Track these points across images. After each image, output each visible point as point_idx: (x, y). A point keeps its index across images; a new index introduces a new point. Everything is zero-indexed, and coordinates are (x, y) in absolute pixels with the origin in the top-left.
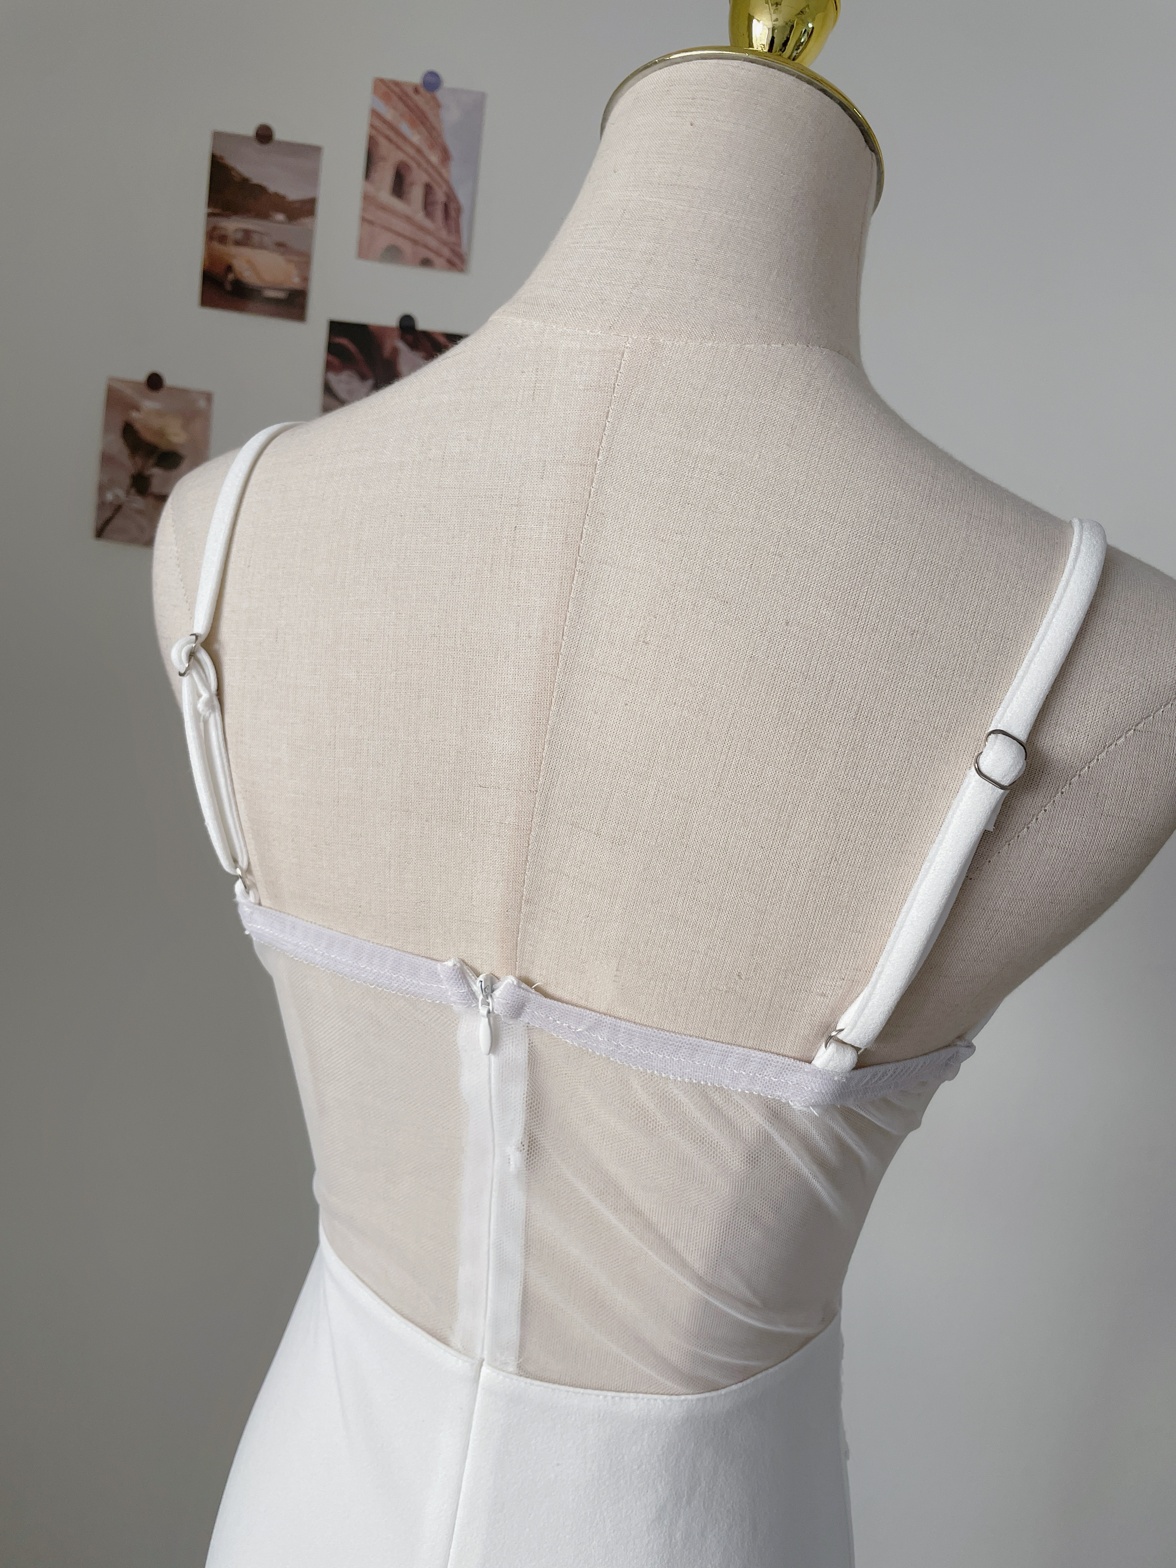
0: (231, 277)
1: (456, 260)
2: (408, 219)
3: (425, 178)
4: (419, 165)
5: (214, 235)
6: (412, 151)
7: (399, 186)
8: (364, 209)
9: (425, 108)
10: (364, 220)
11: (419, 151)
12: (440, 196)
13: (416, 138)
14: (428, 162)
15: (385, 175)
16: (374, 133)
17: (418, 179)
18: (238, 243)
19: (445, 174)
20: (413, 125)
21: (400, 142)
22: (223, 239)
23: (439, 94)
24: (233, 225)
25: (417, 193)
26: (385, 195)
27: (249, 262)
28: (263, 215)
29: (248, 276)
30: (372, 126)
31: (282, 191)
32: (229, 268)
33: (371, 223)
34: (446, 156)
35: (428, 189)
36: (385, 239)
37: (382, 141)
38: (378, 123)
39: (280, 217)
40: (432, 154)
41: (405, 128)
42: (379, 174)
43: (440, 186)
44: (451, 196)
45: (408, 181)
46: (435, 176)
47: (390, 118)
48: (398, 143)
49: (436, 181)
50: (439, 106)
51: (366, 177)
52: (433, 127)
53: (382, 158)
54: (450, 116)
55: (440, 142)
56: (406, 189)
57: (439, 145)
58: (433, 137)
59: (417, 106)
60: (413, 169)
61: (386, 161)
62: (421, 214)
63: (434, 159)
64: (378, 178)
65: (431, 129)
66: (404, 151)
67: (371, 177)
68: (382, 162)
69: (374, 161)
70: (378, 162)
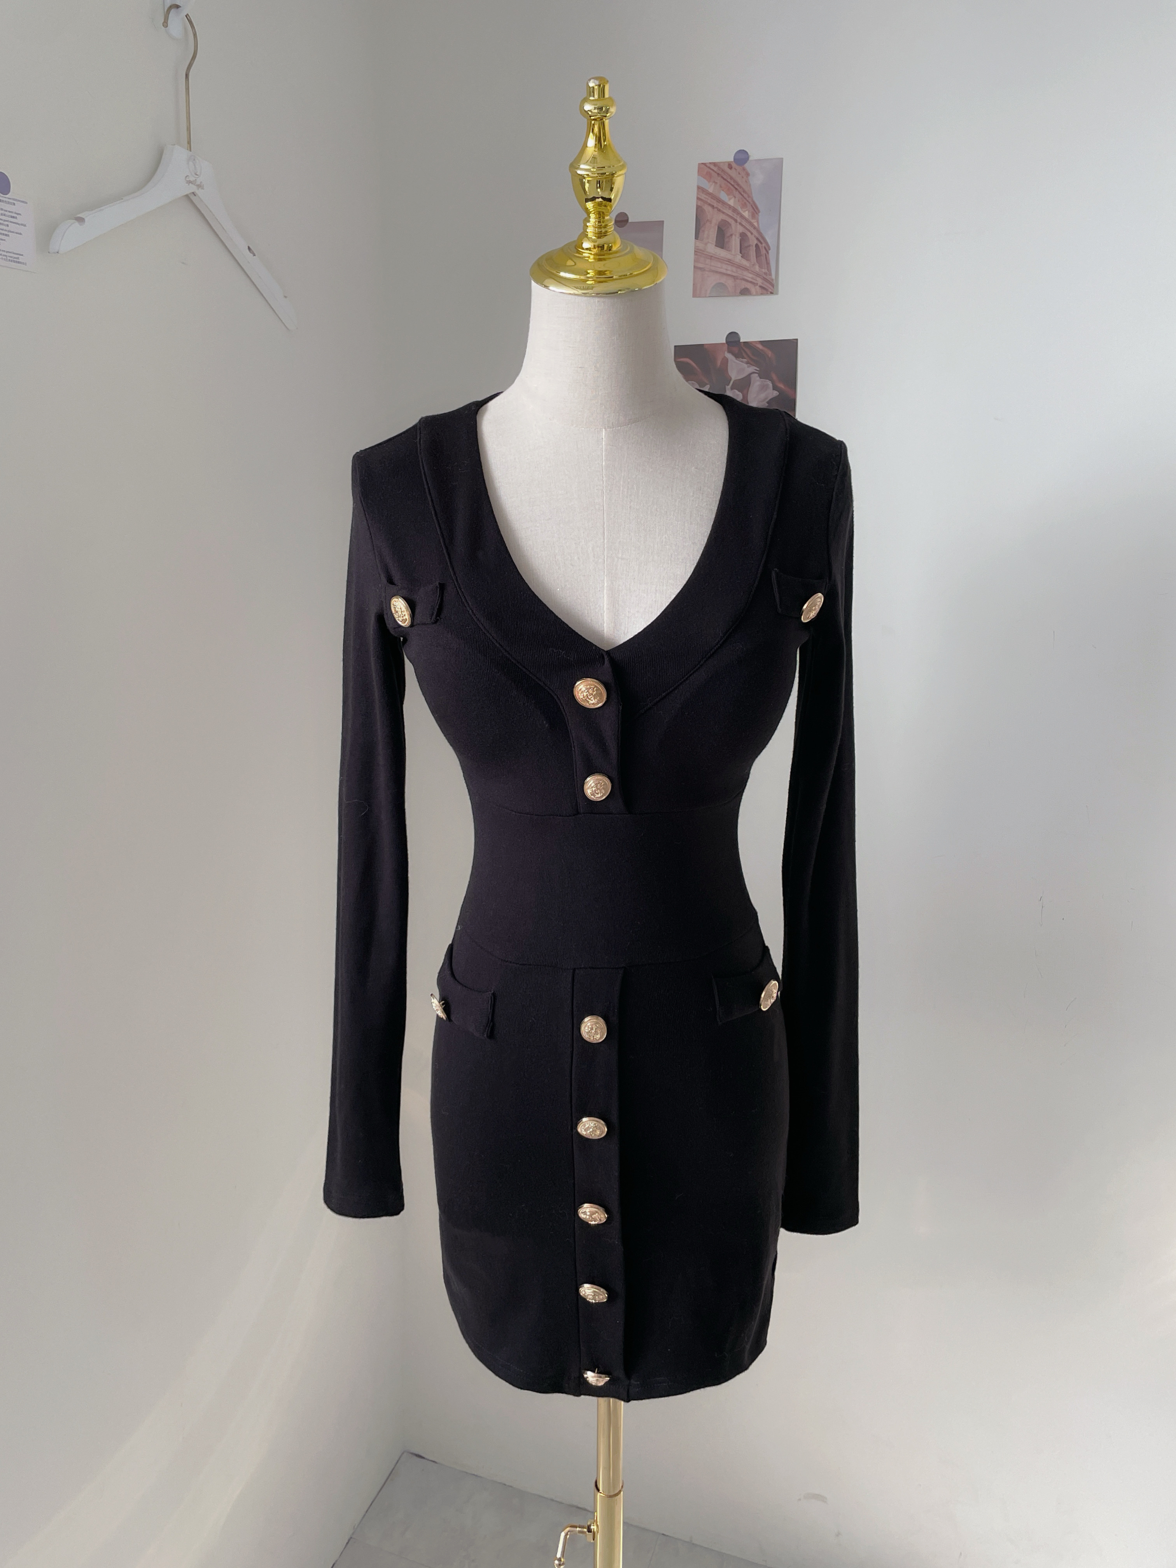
1: (766, 285)
2: (730, 262)
3: (741, 229)
4: (736, 221)
6: (730, 212)
7: (722, 241)
8: (695, 261)
9: (738, 178)
10: (696, 268)
11: (734, 210)
12: (753, 241)
13: (731, 202)
14: (742, 217)
15: (711, 233)
16: (700, 203)
17: (736, 229)
19: (755, 224)
20: (729, 193)
21: (720, 206)
23: (747, 166)
25: (735, 242)
26: (712, 249)
30: (698, 198)
33: (702, 270)
34: (755, 210)
35: (743, 237)
36: (713, 280)
37: (707, 208)
38: (703, 196)
40: (744, 211)
41: (723, 196)
42: (706, 232)
43: (752, 234)
44: (761, 239)
45: (728, 234)
46: (748, 227)
47: (711, 190)
48: (719, 207)
49: (750, 231)
50: (748, 174)
51: (697, 237)
52: (744, 191)
53: (708, 220)
54: (757, 180)
55: (750, 201)
56: (726, 240)
57: (749, 203)
58: (745, 198)
59: (731, 178)
60: (730, 225)
61: (711, 222)
62: (739, 256)
63: (746, 214)
64: (705, 236)
65: (743, 193)
66: (723, 213)
67: (700, 236)
68: (708, 224)
69: (702, 224)
70: (705, 223)
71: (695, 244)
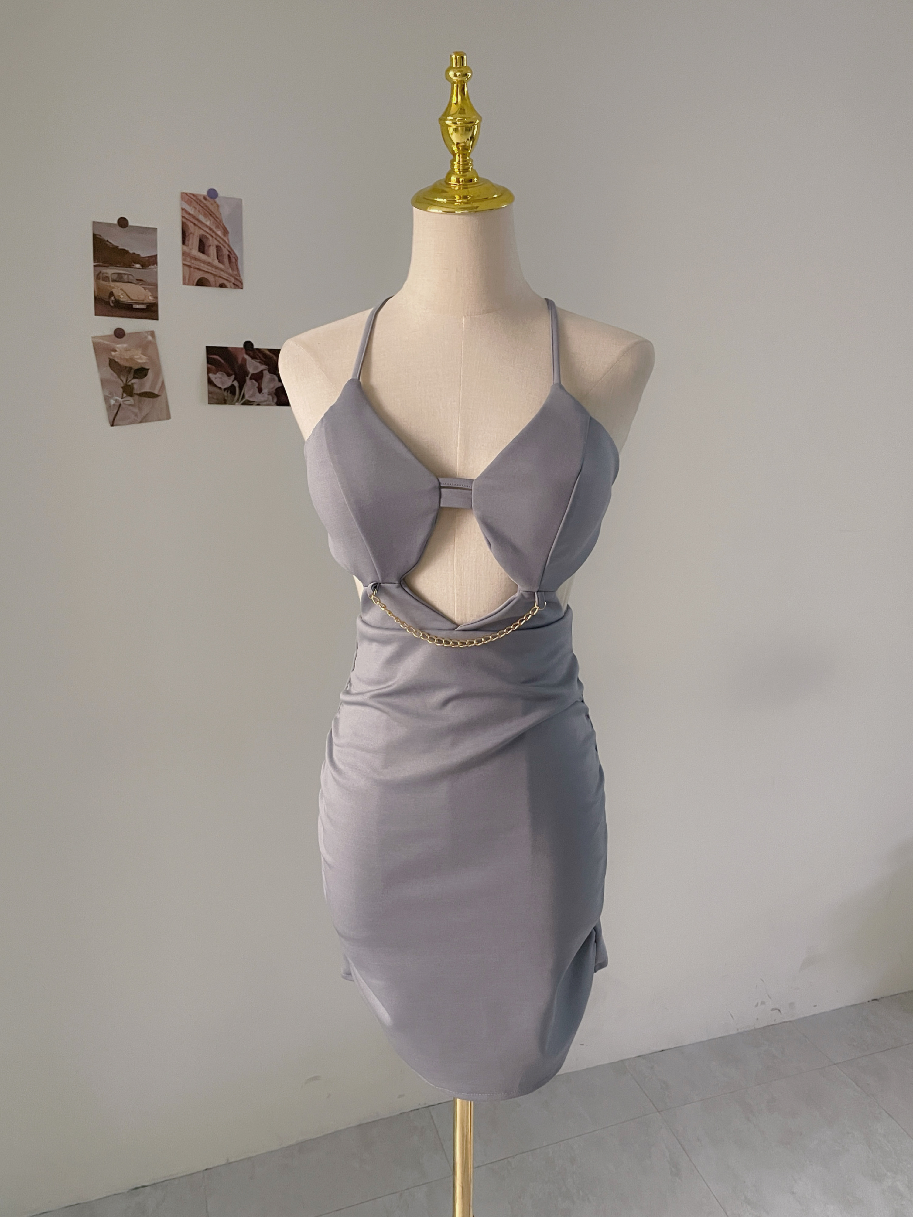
0: (113, 298)
1: (238, 283)
2: (210, 264)
3: (216, 243)
4: (212, 237)
5: (98, 277)
6: (207, 230)
7: (202, 247)
8: (183, 260)
9: (212, 207)
10: (184, 264)
11: (211, 229)
12: (225, 252)
13: (208, 223)
14: (216, 234)
15: (194, 242)
16: (184, 220)
17: (213, 243)
18: (114, 281)
19: (227, 241)
20: (205, 216)
21: (200, 225)
22: (106, 279)
23: (217, 199)
24: (110, 271)
25: (213, 251)
26: (195, 252)
27: (121, 289)
28: (129, 266)
29: (123, 298)
30: (183, 217)
31: (137, 253)
32: (112, 294)
33: (190, 267)
34: (226, 232)
35: (218, 248)
36: (198, 276)
37: (191, 225)
38: (186, 215)
39: (138, 266)
40: (218, 231)
41: (202, 219)
43: (225, 247)
44: (231, 252)
45: (207, 245)
46: (221, 241)
47: (192, 212)
49: (223, 244)
50: (219, 206)
51: (184, 243)
52: (217, 217)
53: (191, 233)
54: (225, 212)
55: (221, 224)
56: (206, 248)
58: (217, 222)
59: (206, 206)
60: (209, 239)
61: (194, 234)
62: (217, 261)
63: (219, 233)
64: (190, 243)
66: (203, 229)
67: (186, 242)
68: (191, 235)
69: (187, 234)
70: (189, 235)
71: (182, 248)
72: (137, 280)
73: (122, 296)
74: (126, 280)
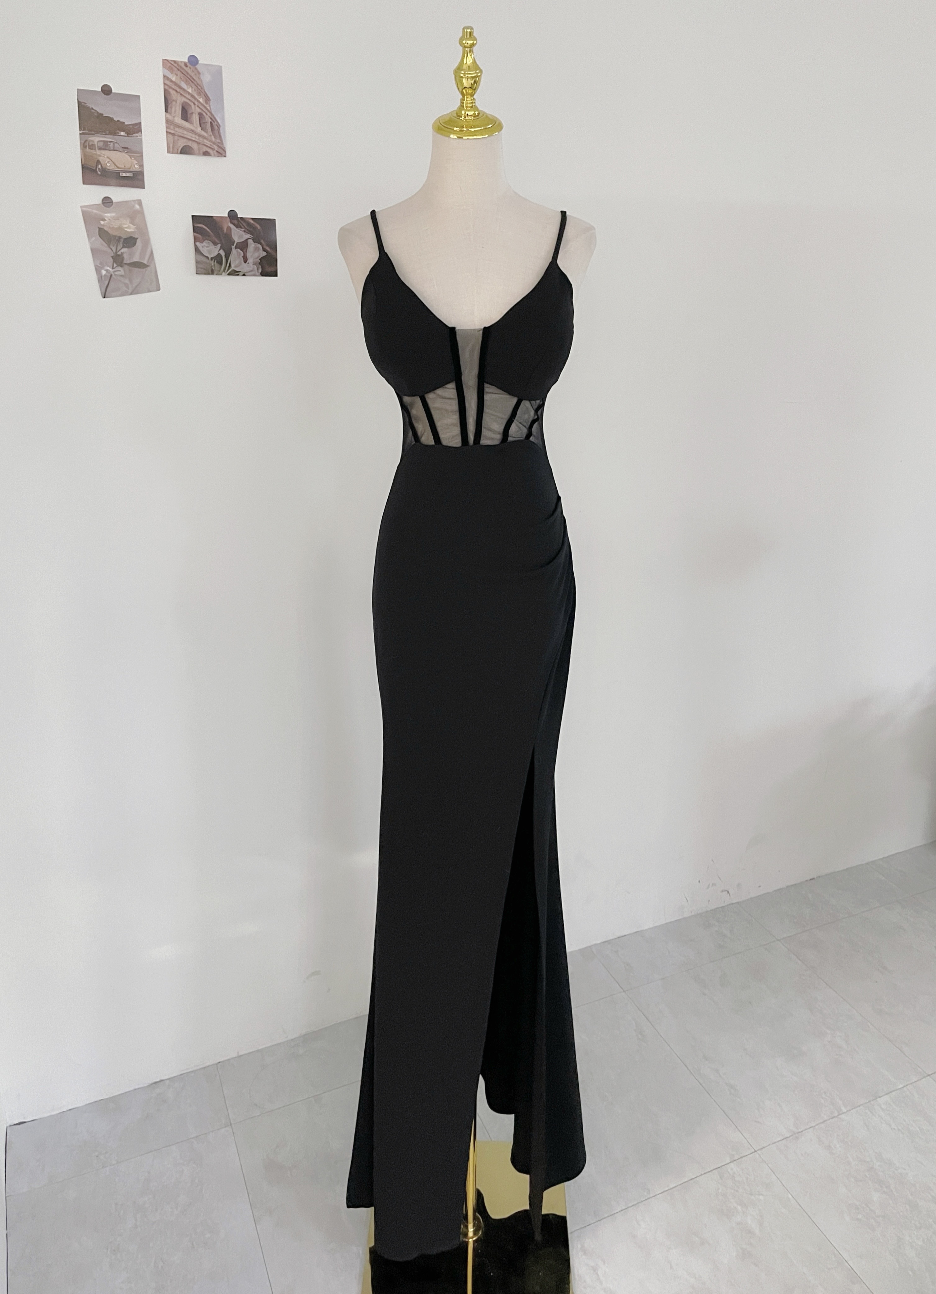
0: (100, 167)
1: (220, 151)
2: (193, 131)
3: (199, 110)
4: (195, 104)
5: (85, 145)
6: (189, 97)
7: (185, 115)
8: (167, 127)
9: (192, 74)
10: (167, 132)
11: (192, 96)
12: (208, 120)
13: (190, 90)
14: (198, 102)
15: (177, 110)
17: (195, 111)
18: (100, 149)
19: (208, 108)
20: (186, 82)
22: (92, 147)
23: (197, 66)
24: (96, 139)
26: (178, 120)
27: (108, 157)
28: (115, 134)
29: (109, 166)
30: (165, 84)
31: (122, 120)
32: (98, 162)
33: (173, 134)
34: (207, 99)
35: (201, 116)
36: (181, 143)
37: (172, 92)
38: (168, 83)
39: (122, 133)
40: (200, 98)
41: (183, 85)
42: (173, 109)
43: (207, 114)
44: (213, 119)
45: (189, 112)
46: (204, 110)
47: (174, 79)
48: (181, 92)
49: (204, 112)
50: (199, 73)
51: (166, 111)
52: (198, 84)
53: (173, 100)
54: (206, 78)
55: (203, 91)
56: (189, 116)
57: (202, 93)
58: (199, 89)
59: (188, 73)
60: (191, 106)
61: (176, 102)
62: (199, 129)
63: (201, 100)
64: (173, 111)
65: (197, 85)
66: (185, 97)
67: (169, 110)
68: (174, 103)
69: (169, 102)
70: (171, 102)
71: (166, 116)
72: (122, 148)
73: (108, 165)
74: (112, 149)
